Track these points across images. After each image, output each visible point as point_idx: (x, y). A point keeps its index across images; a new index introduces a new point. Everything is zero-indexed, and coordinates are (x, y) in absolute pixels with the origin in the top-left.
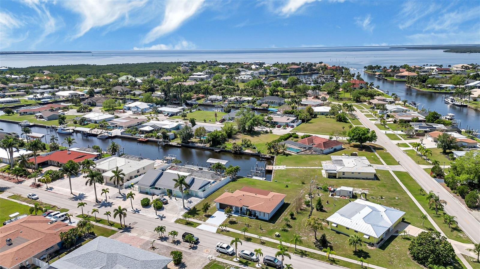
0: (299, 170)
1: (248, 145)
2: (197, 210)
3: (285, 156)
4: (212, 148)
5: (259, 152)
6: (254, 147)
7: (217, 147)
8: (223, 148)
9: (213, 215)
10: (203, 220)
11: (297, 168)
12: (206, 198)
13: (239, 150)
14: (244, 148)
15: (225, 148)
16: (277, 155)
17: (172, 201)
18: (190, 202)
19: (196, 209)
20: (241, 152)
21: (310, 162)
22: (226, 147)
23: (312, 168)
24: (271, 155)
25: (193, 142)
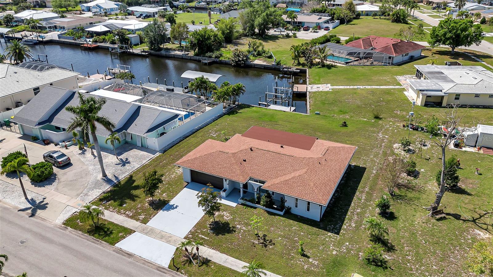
0: (358, 91)
1: (259, 51)
2: (135, 184)
3: (325, 69)
4: (198, 58)
5: (278, 64)
6: (269, 55)
7: (207, 55)
8: (216, 57)
9: (171, 203)
10: (142, 217)
11: (355, 89)
12: (164, 151)
13: (243, 60)
14: (251, 57)
15: (219, 57)
16: (310, 68)
17: (82, 160)
18: (124, 163)
19: (134, 181)
20: (247, 63)
21: (375, 78)
22: (221, 55)
23: (382, 87)
24: (300, 67)
25: (167, 50)
